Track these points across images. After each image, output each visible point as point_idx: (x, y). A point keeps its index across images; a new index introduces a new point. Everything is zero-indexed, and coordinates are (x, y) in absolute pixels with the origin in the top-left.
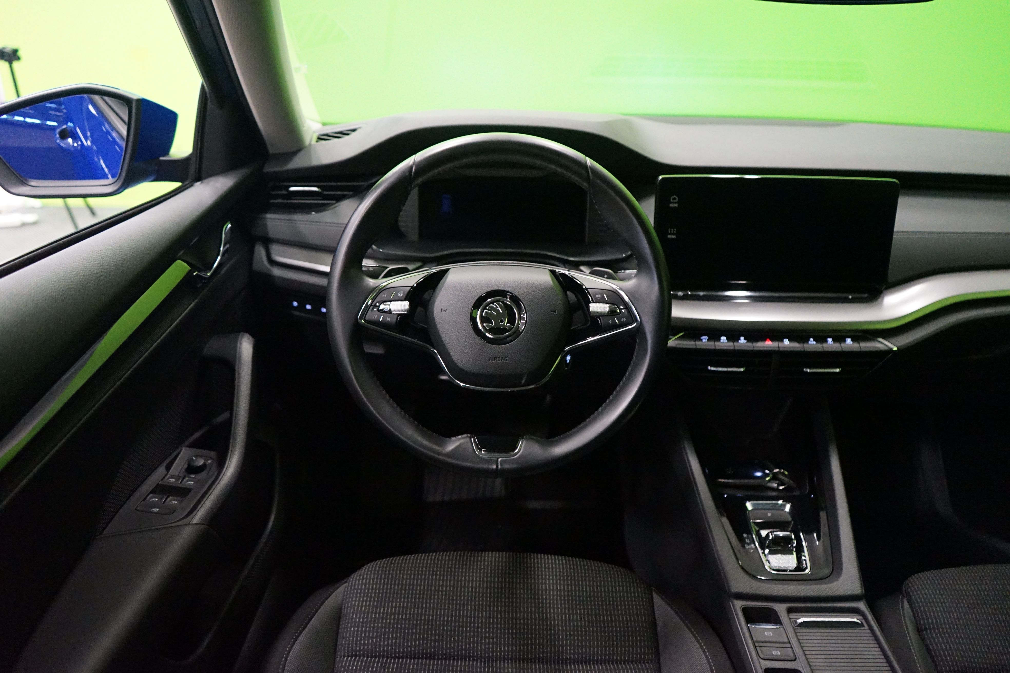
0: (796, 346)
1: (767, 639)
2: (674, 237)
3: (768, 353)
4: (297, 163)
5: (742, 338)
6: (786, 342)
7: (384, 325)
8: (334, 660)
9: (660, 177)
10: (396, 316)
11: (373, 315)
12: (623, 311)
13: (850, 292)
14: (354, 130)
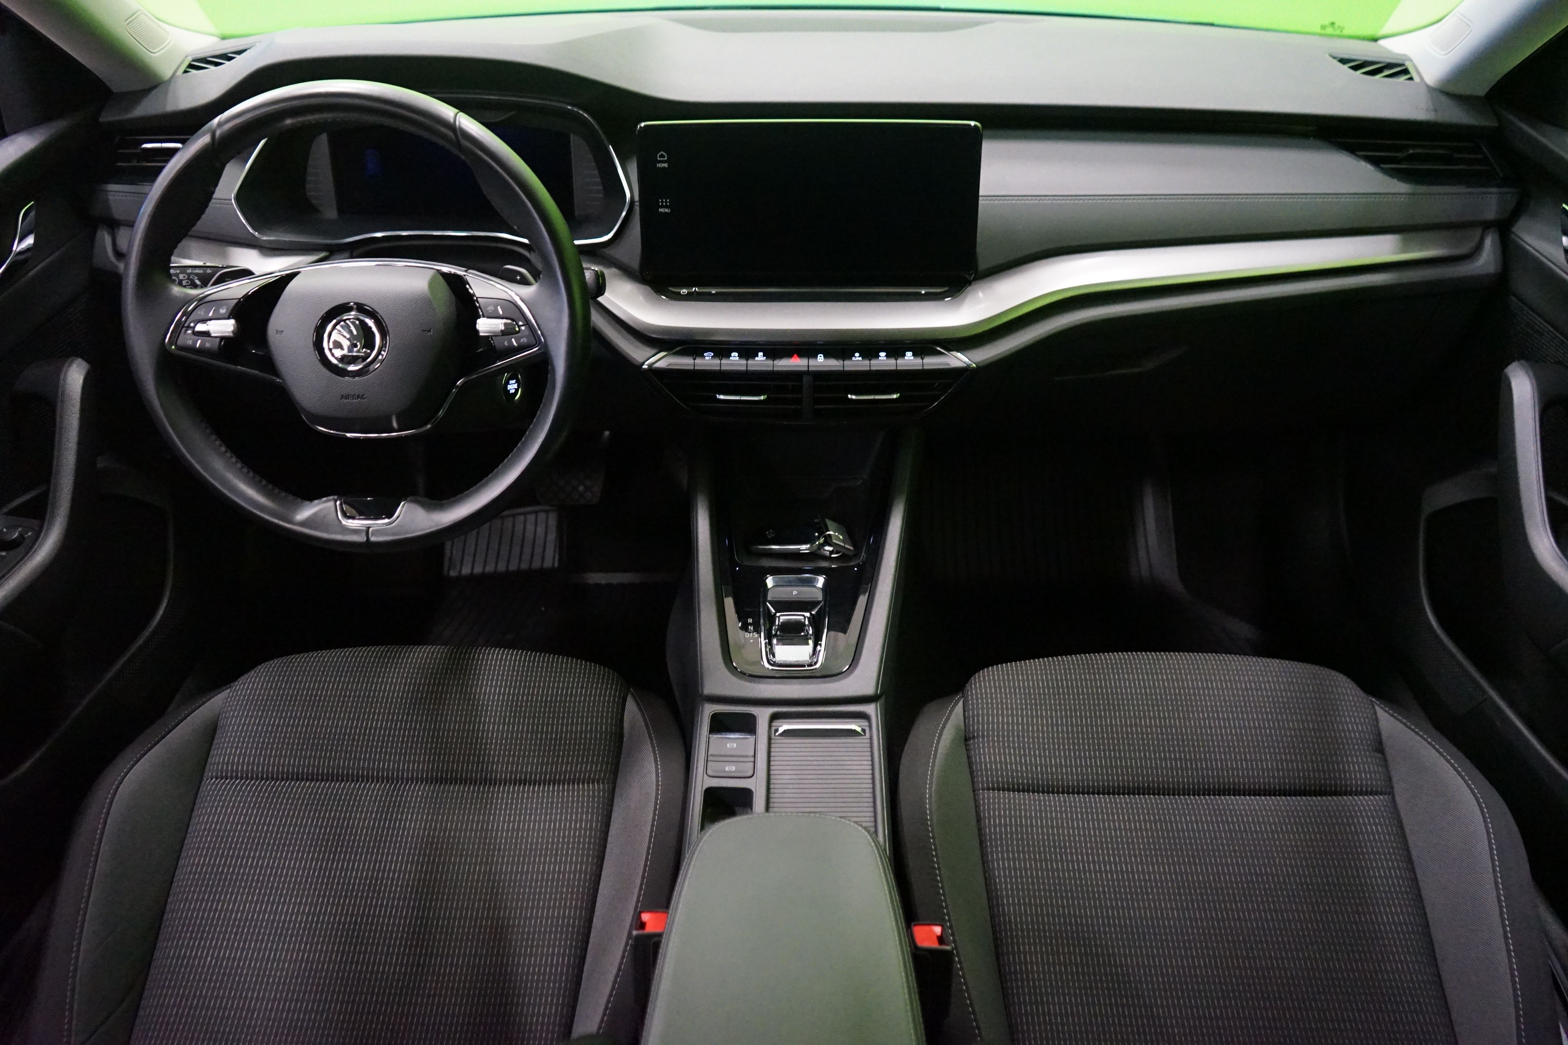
0: (834, 364)
1: (731, 753)
2: (667, 210)
3: (796, 375)
4: (146, 108)
5: (761, 354)
6: (821, 358)
7: (201, 351)
8: (201, 782)
9: (643, 124)
10: (218, 339)
11: (187, 338)
12: (523, 328)
13: (923, 285)
14: (240, 52)
